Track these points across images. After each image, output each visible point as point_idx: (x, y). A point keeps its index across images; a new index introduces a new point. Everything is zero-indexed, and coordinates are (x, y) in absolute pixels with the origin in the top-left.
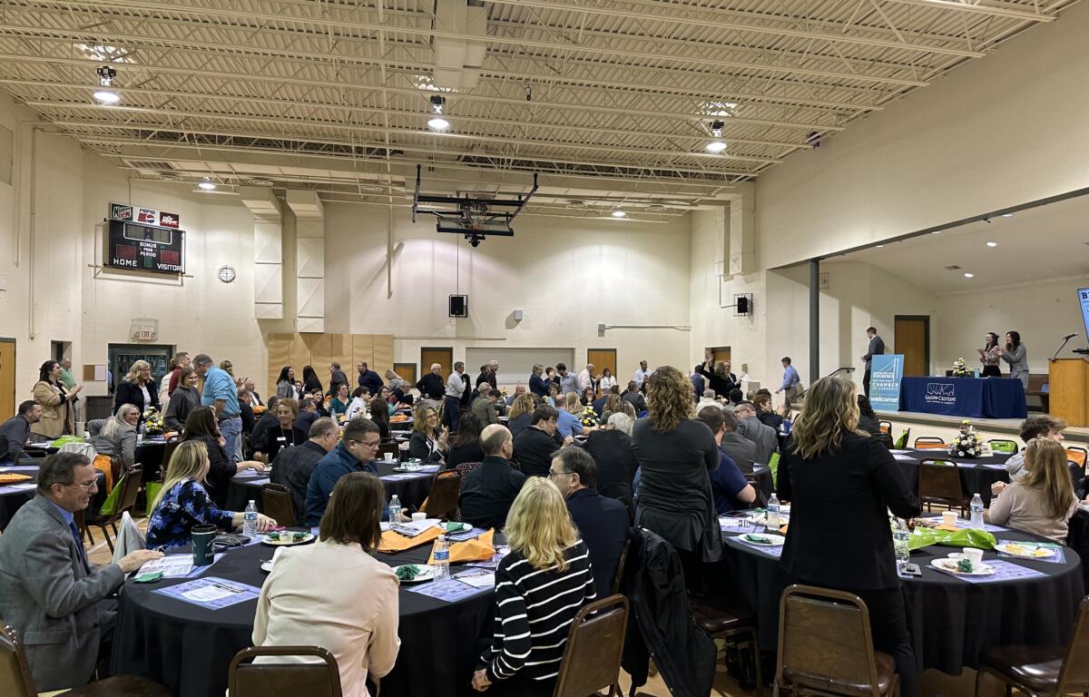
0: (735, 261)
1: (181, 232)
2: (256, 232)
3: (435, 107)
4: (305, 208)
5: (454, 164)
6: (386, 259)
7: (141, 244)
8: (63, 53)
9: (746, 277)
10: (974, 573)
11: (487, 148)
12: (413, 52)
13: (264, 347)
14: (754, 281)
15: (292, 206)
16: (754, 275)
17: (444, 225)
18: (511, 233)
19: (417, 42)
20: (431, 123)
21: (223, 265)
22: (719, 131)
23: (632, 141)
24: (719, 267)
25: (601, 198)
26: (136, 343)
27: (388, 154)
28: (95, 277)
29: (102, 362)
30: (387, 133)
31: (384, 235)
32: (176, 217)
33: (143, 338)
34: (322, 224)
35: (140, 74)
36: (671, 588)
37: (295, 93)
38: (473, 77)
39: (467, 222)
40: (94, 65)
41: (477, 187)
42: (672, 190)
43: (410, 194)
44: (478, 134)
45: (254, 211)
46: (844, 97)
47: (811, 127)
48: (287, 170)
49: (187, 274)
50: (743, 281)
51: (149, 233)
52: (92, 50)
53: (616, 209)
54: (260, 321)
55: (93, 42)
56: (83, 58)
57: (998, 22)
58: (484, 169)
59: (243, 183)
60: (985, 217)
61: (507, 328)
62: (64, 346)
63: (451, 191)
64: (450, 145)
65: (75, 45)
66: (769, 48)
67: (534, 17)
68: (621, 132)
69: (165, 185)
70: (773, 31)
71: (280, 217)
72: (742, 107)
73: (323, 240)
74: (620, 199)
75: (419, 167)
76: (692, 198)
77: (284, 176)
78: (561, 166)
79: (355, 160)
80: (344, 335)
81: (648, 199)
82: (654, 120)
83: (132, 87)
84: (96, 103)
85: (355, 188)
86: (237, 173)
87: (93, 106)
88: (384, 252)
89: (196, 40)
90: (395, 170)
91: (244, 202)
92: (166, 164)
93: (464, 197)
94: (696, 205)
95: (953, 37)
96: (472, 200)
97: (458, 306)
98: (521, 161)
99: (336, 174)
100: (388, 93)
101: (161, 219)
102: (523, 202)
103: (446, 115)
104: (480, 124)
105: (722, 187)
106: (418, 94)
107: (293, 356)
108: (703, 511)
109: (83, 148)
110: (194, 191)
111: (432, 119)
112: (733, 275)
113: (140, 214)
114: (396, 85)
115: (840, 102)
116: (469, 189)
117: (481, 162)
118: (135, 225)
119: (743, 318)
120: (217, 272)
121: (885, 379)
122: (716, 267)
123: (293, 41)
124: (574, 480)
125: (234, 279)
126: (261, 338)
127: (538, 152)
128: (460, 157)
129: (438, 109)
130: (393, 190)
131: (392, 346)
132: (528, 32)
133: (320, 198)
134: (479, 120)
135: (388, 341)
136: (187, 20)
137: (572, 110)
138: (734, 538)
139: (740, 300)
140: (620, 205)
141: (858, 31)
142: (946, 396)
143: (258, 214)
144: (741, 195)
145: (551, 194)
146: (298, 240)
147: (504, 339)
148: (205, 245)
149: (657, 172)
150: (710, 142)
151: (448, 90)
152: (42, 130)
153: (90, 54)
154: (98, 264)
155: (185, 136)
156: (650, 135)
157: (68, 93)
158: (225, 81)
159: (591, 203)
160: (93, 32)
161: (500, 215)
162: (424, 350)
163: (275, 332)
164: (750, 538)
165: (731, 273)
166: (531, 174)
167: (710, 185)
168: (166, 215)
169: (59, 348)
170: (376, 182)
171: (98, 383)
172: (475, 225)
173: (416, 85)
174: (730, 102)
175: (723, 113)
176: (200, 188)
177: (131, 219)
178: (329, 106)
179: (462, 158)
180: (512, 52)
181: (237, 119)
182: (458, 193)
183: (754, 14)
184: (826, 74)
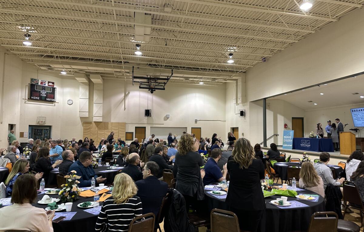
0: (239, 99)
1: (55, 88)
2: (80, 88)
3: (137, 47)
4: (97, 80)
5: (146, 66)
6: (124, 97)
7: (41, 92)
8: (14, 29)
9: (243, 104)
10: (284, 205)
11: (156, 61)
12: (129, 29)
13: (82, 126)
14: (246, 105)
15: (92, 80)
16: (246, 103)
17: (142, 86)
18: (164, 89)
19: (130, 26)
20: (136, 53)
21: (69, 99)
22: (232, 56)
23: (204, 59)
25: (195, 78)
26: (38, 125)
27: (123, 64)
28: (25, 103)
29: (26, 131)
30: (122, 56)
31: (123, 90)
32: (53, 83)
33: (41, 123)
34: (102, 86)
35: (39, 36)
36: (180, 210)
37: (91, 43)
38: (148, 38)
39: (149, 85)
40: (23, 33)
41: (153, 74)
42: (218, 75)
43: (131, 76)
44: (153, 56)
45: (79, 81)
47: (262, 55)
49: (56, 102)
50: (242, 106)
51: (44, 88)
52: (22, 28)
53: (200, 81)
54: (81, 118)
55: (22, 26)
56: (20, 31)
57: (319, 22)
58: (155, 68)
59: (76, 72)
60: (318, 85)
61: (164, 120)
62: (13, 126)
63: (145, 75)
64: (144, 60)
65: (17, 26)
66: (246, 29)
67: (167, 19)
68: (200, 57)
69: (50, 72)
70: (247, 24)
71: (88, 83)
72: (239, 48)
73: (102, 91)
74: (201, 78)
75: (133, 67)
76: (225, 78)
77: (89, 70)
78: (181, 67)
79: (112, 65)
80: (109, 123)
81: (211, 78)
82: (211, 53)
83: (35, 40)
84: (24, 45)
85: (113, 74)
86: (73, 69)
87: (23, 46)
88: (123, 95)
89: (57, 25)
90: (126, 68)
91: (76, 78)
92: (49, 66)
93: (149, 77)
94: (226, 80)
95: (306, 26)
96: (152, 78)
97: (148, 113)
99: (106, 69)
100: (121, 43)
101: (48, 84)
102: (169, 79)
103: (140, 50)
104: (153, 54)
105: (234, 75)
106: (131, 43)
107: (91, 130)
108: (197, 183)
109: (22, 60)
110: (60, 75)
111: (136, 51)
112: (239, 104)
113: (41, 82)
114: (125, 40)
115: (271, 47)
116: (151, 74)
117: (155, 66)
118: (39, 86)
119: (242, 118)
120: (67, 101)
121: (288, 138)
122: (233, 101)
123: (89, 26)
124: (149, 172)
125: (72, 104)
126: (81, 123)
127: (173, 63)
129: (138, 48)
130: (126, 75)
131: (125, 126)
132: (166, 24)
133: (102, 77)
134: (153, 52)
135: (124, 125)
136: (57, 19)
137: (183, 49)
138: (208, 192)
139: (241, 112)
140: (202, 80)
141: (274, 24)
142: (307, 144)
143: (81, 82)
144: (241, 77)
145: (177, 76)
146: (94, 91)
147: (163, 124)
148: (63, 92)
149: (213, 70)
150: (228, 60)
151: (140, 42)
152: (8, 54)
153: (22, 29)
154: (26, 99)
155: (55, 57)
156: (210, 58)
157: (16, 42)
158: (67, 38)
159: (192, 79)
160: (22, 22)
161: (161, 83)
162: (136, 127)
163: (86, 122)
164: (213, 192)
165: (238, 103)
166: (171, 70)
167: (230, 74)
168: (50, 82)
169: (11, 127)
170: (120, 72)
171: (25, 138)
172: (152, 86)
173: (131, 40)
174: (235, 47)
175: (232, 51)
176: (62, 74)
177: (38, 83)
178: (103, 47)
179: (148, 64)
180: (162, 30)
181: (73, 51)
182: (147, 76)
184: (266, 38)
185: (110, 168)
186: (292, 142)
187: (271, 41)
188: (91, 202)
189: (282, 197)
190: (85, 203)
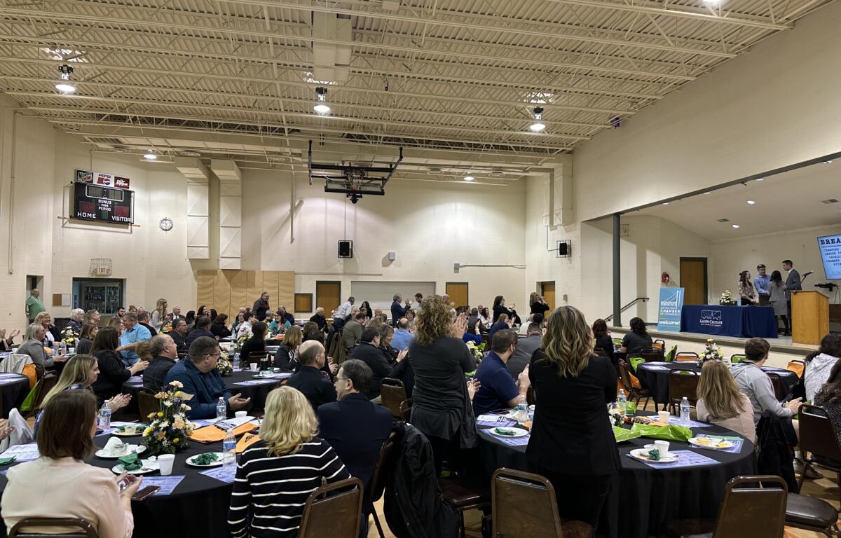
0: (557, 215)
1: (131, 192)
2: (189, 192)
3: (319, 96)
4: (226, 173)
5: (339, 140)
6: (289, 213)
7: (100, 201)
8: (33, 55)
9: (566, 227)
10: (660, 460)
11: (364, 128)
12: (299, 53)
13: (194, 280)
14: (572, 230)
15: (217, 172)
16: (572, 226)
17: (330, 186)
18: (382, 193)
19: (302, 46)
20: (317, 108)
21: (164, 217)
22: (540, 115)
23: (475, 123)
24: (546, 219)
25: (454, 166)
26: (94, 277)
27: (286, 134)
28: (63, 226)
29: (67, 291)
30: (284, 115)
31: (289, 194)
32: (127, 181)
33: (100, 273)
34: (240, 186)
35: (92, 70)
36: (422, 471)
37: (213, 86)
38: (344, 74)
39: (348, 185)
40: (55, 64)
41: (357, 158)
42: (508, 160)
43: (305, 163)
44: (356, 117)
45: (187, 176)
46: (634, 89)
47: (611, 112)
48: (211, 145)
49: (135, 224)
50: (564, 230)
51: (106, 192)
52: (54, 52)
53: (467, 175)
54: (191, 260)
55: (54, 46)
56: (48, 58)
57: (747, 31)
58: (362, 144)
59: (178, 155)
60: (743, 181)
61: (383, 266)
62: (38, 280)
63: (336, 160)
64: (335, 125)
65: (41, 49)
66: (573, 51)
67: (390, 28)
68: (466, 116)
69: (118, 156)
70: (575, 38)
71: (207, 181)
72: (556, 96)
73: (240, 198)
74: (469, 167)
75: (310, 142)
76: (525, 166)
77: (208, 149)
78: (421, 141)
79: (262, 137)
80: (257, 272)
81: (490, 167)
82: (490, 106)
83: (84, 81)
84: (58, 92)
85: (264, 158)
86: (172, 147)
87: (57, 95)
88: (288, 207)
89: (133, 45)
90: (293, 144)
91: (180, 169)
92: (117, 140)
93: (348, 165)
94: (527, 172)
95: (715, 43)
96: (354, 167)
97: (345, 249)
98: (391, 138)
99: (248, 147)
100: (281, 85)
101: (115, 182)
102: (393, 169)
103: (327, 102)
104: (357, 110)
105: (546, 158)
106: (305, 86)
107: (216, 288)
108: (460, 408)
109: (54, 127)
110: (141, 160)
111: (316, 105)
112: (556, 226)
113: (99, 178)
114: (290, 78)
115: (633, 93)
116: (352, 157)
117: (360, 138)
118: (95, 187)
119: (564, 259)
120: (158, 222)
121: (670, 307)
122: (544, 219)
123: (207, 45)
124: (349, 385)
125: (171, 228)
126: (192, 273)
127: (403, 131)
128: (344, 134)
129: (322, 97)
130: (293, 160)
131: (294, 280)
132: (386, 39)
133: (238, 166)
134: (355, 106)
135: (291, 276)
136: (125, 29)
137: (427, 99)
138: (486, 431)
139: (561, 245)
140: (469, 172)
141: (640, 38)
142: (715, 320)
143: (189, 178)
144: (561, 165)
145: (413, 163)
146: (222, 198)
147: (381, 275)
148: (150, 201)
149: (496, 147)
150: (533, 124)
152: (21, 114)
153: (53, 55)
154: (65, 216)
155: (130, 119)
156: (488, 118)
157: (40, 85)
158: (158, 76)
159: (447, 170)
160: (53, 38)
161: (376, 179)
162: (318, 283)
163: (203, 270)
164: (498, 431)
165: (554, 225)
166: (398, 147)
167: (536, 156)
168: (120, 179)
169: (33, 281)
170: (280, 154)
171: (65, 308)
172: (354, 187)
173: (305, 79)
175: (542, 102)
176: (146, 159)
177: (92, 181)
178: (240, 96)
179: (345, 136)
180: (376, 54)
181: (176, 106)
182: (343, 163)
183: (559, 25)
184: (620, 71)
185: (261, 375)
186: (680, 315)
187: (631, 78)
188: (218, 454)
189: (656, 441)
190: (204, 457)
